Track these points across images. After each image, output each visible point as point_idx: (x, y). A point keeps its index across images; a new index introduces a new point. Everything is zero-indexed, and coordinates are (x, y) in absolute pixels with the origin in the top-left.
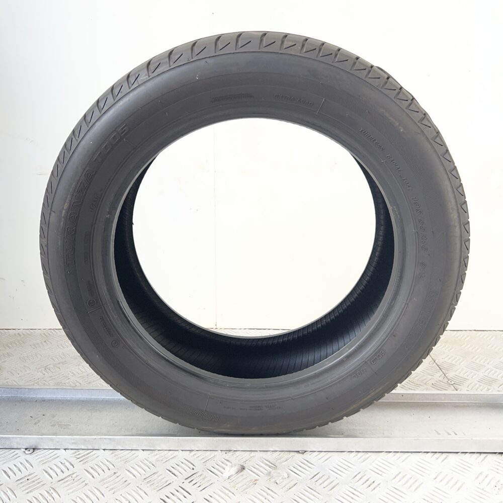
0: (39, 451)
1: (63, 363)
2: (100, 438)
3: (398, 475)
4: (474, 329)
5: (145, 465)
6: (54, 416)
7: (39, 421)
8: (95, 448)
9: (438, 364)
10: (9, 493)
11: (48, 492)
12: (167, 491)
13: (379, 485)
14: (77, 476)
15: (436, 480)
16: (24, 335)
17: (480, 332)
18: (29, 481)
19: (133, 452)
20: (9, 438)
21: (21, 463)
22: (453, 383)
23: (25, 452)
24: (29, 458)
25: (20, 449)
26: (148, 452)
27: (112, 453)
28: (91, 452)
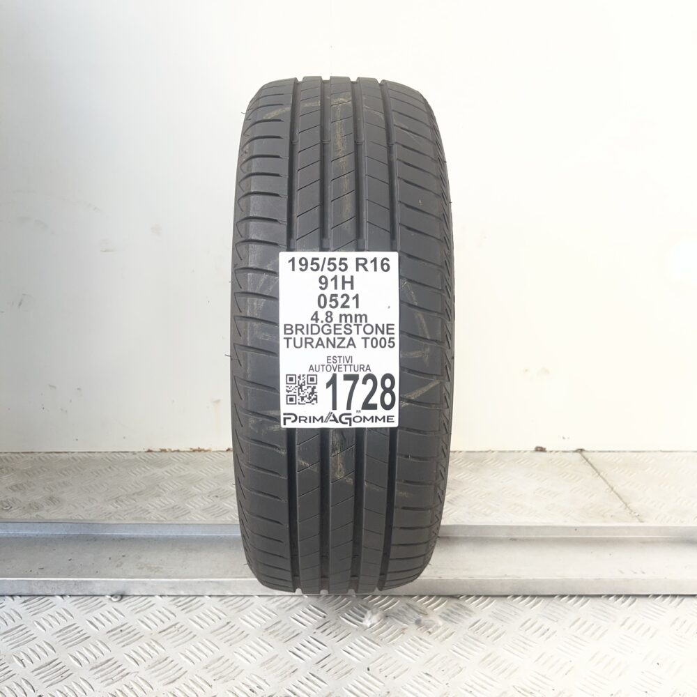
0: (128, 598)
1: (138, 494)
2: (206, 582)
3: (576, 621)
4: (660, 449)
5: (264, 612)
6: (139, 558)
7: (122, 563)
8: (199, 594)
9: (617, 491)
10: (100, 646)
11: (149, 645)
12: (297, 642)
13: (554, 632)
14: (181, 626)
15: (623, 627)
16: (81, 459)
17: (667, 454)
18: (123, 633)
19: (247, 599)
20: (91, 582)
21: (109, 612)
22: (637, 514)
24: (118, 605)
25: (103, 596)
26: (266, 599)
27: (221, 600)
28: (193, 600)
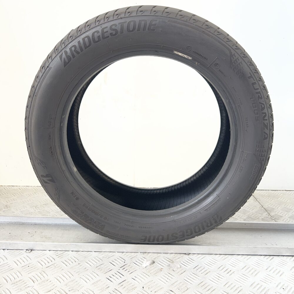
0: (34, 251)
1: (46, 204)
2: (70, 244)
3: (244, 267)
4: (285, 190)
5: (96, 259)
6: (42, 233)
7: (34, 235)
8: (67, 250)
9: (265, 208)
10: (18, 274)
11: (41, 273)
12: (110, 274)
13: (234, 272)
14: (57, 265)
15: (267, 270)
16: (22, 189)
17: (289, 191)
18: (29, 267)
19: (89, 252)
20: (17, 243)
21: (24, 257)
22: (274, 218)
23: (26, 252)
24: (28, 254)
25: (23, 250)
26: (98, 253)
27: (77, 253)
28: (64, 253)
